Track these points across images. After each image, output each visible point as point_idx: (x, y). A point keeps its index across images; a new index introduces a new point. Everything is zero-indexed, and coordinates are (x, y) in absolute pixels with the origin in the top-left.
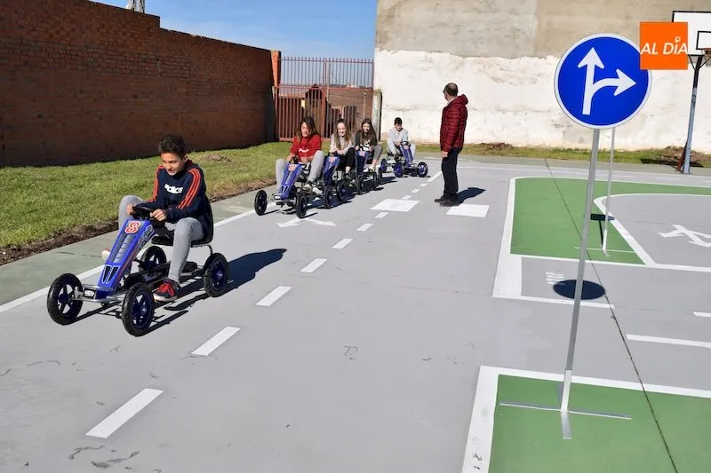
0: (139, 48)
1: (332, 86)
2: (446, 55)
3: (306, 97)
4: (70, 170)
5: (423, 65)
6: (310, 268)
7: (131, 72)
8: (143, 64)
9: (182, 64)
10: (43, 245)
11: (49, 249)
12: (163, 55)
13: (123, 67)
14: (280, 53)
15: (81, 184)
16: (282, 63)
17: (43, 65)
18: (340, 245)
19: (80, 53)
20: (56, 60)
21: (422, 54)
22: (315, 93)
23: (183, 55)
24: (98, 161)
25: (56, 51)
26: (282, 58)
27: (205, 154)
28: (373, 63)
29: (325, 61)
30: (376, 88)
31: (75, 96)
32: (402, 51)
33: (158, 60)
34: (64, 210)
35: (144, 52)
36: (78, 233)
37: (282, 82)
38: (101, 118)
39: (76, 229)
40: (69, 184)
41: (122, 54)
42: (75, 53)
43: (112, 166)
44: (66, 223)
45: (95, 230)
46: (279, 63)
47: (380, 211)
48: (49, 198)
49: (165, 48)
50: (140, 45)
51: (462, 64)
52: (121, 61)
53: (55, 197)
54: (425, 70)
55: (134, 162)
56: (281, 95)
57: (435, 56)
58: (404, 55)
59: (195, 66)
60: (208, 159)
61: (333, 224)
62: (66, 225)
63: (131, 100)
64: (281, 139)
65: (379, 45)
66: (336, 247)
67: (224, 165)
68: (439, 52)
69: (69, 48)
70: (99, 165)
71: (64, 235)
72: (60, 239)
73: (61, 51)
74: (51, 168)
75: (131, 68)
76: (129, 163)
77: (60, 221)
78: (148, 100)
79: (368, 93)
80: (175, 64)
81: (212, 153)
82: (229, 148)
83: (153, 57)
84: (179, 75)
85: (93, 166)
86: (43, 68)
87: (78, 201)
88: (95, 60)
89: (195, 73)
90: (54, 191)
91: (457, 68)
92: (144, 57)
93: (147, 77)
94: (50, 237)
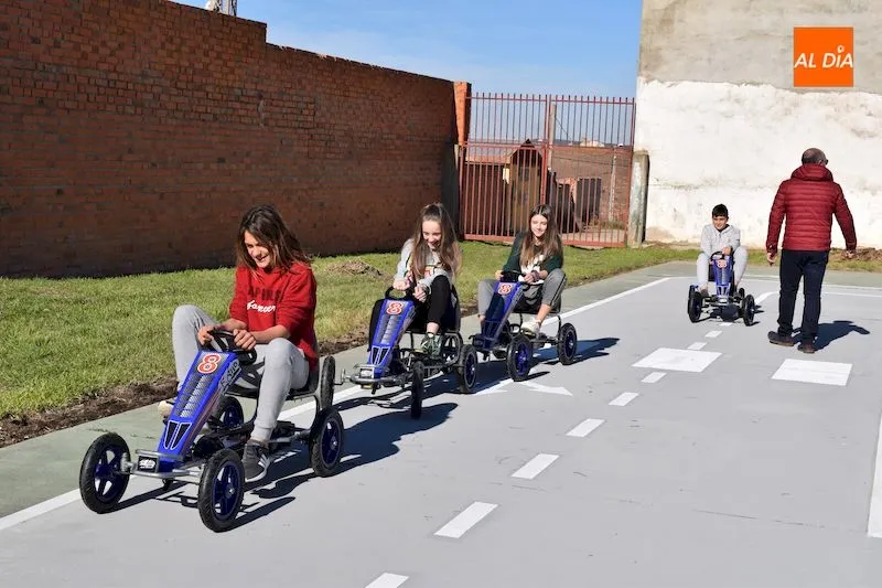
0: (231, 77)
1: (561, 143)
2: (767, 90)
3: (514, 161)
4: (107, 285)
5: (724, 107)
6: (530, 471)
7: (215, 118)
8: (238, 105)
9: (302, 105)
10: (65, 416)
11: (75, 423)
12: (271, 89)
13: (201, 109)
14: (469, 86)
15: (128, 309)
16: (473, 102)
17: (69, 105)
18: (581, 431)
19: (130, 86)
20: (92, 99)
21: (722, 88)
22: (527, 156)
23: (304, 88)
24: (154, 271)
25: (92, 81)
26: (474, 94)
27: (337, 262)
28: (633, 103)
29: (547, 101)
30: (637, 148)
31: (120, 159)
32: (685, 83)
33: (261, 97)
34: (99, 354)
35: (237, 85)
36: (122, 396)
37: (472, 135)
38: (162, 196)
39: (121, 390)
40: (105, 310)
41: (200, 88)
42: (123, 85)
43: (178, 279)
44: (103, 377)
45: (153, 392)
46: (468, 104)
47: (652, 370)
48: (73, 333)
49: (274, 77)
50: (232, 72)
51: (796, 105)
52: (199, 99)
53: (84, 332)
54: (728, 116)
55: (215, 272)
56: (470, 158)
57: (747, 91)
58: (689, 90)
59: (324, 109)
60: (343, 269)
61: (566, 392)
62: (103, 380)
63: (214, 166)
64: (467, 236)
65: (644, 72)
66: (574, 433)
67: (370, 281)
68: (753, 83)
69: (113, 76)
70: (155, 276)
71: (101, 400)
72: (93, 407)
73: (100, 82)
74: (75, 281)
75: (217, 111)
76: (207, 274)
77: (94, 374)
78: (243, 166)
79: (625, 156)
80: (290, 104)
81: (350, 259)
82: (376, 251)
83: (252, 93)
84: (296, 124)
85: (146, 278)
86: (68, 110)
87: (122, 340)
88: (157, 97)
89: (323, 120)
90: (81, 321)
91: (787, 112)
92: (238, 92)
93: (243, 127)
94: (76, 401)
